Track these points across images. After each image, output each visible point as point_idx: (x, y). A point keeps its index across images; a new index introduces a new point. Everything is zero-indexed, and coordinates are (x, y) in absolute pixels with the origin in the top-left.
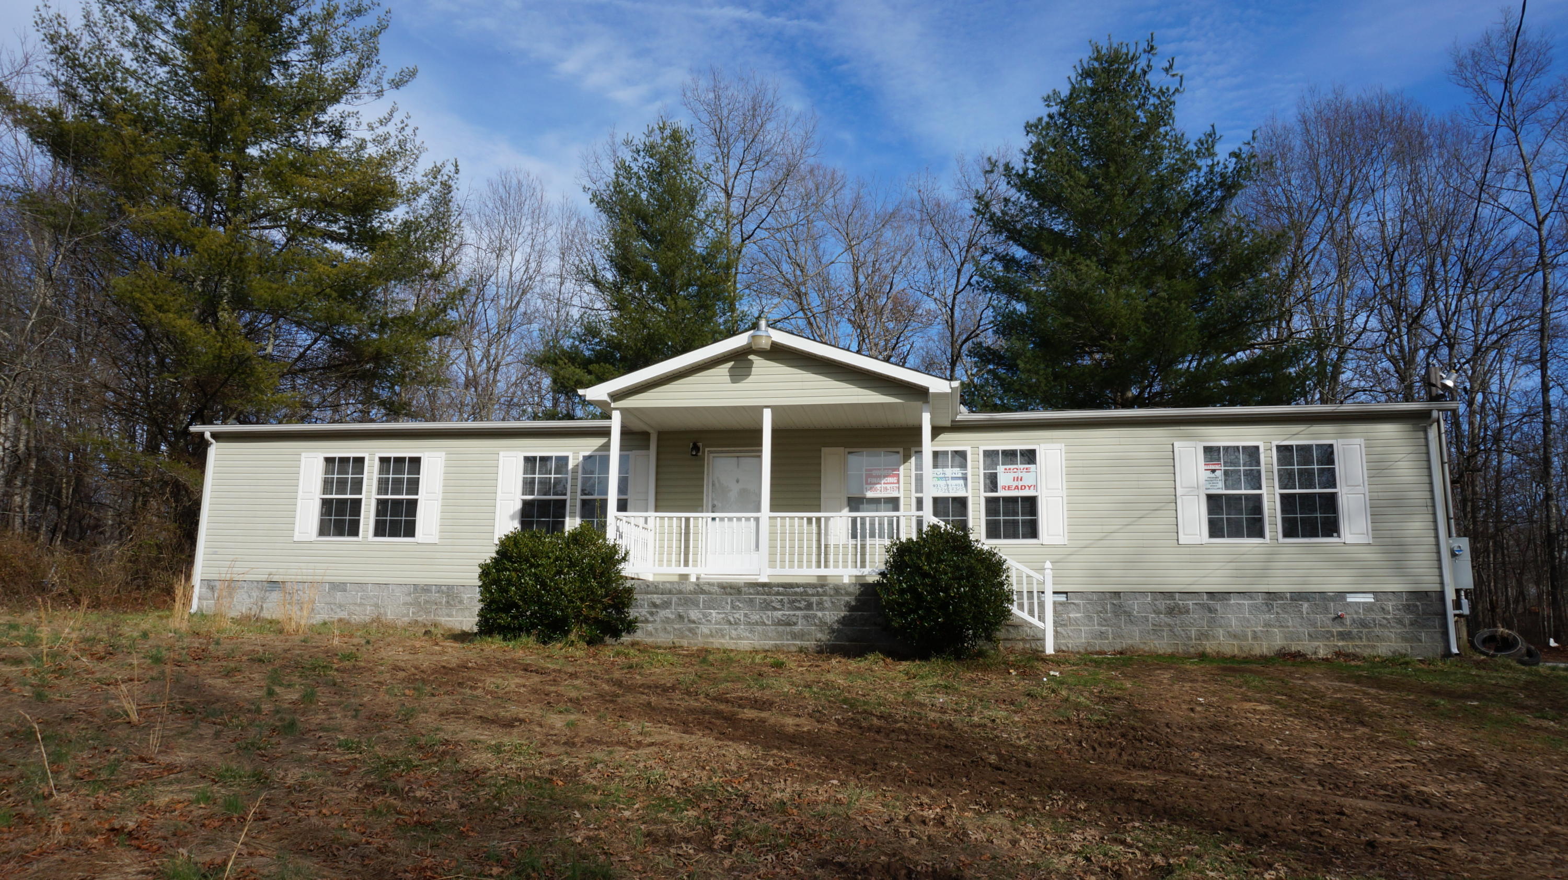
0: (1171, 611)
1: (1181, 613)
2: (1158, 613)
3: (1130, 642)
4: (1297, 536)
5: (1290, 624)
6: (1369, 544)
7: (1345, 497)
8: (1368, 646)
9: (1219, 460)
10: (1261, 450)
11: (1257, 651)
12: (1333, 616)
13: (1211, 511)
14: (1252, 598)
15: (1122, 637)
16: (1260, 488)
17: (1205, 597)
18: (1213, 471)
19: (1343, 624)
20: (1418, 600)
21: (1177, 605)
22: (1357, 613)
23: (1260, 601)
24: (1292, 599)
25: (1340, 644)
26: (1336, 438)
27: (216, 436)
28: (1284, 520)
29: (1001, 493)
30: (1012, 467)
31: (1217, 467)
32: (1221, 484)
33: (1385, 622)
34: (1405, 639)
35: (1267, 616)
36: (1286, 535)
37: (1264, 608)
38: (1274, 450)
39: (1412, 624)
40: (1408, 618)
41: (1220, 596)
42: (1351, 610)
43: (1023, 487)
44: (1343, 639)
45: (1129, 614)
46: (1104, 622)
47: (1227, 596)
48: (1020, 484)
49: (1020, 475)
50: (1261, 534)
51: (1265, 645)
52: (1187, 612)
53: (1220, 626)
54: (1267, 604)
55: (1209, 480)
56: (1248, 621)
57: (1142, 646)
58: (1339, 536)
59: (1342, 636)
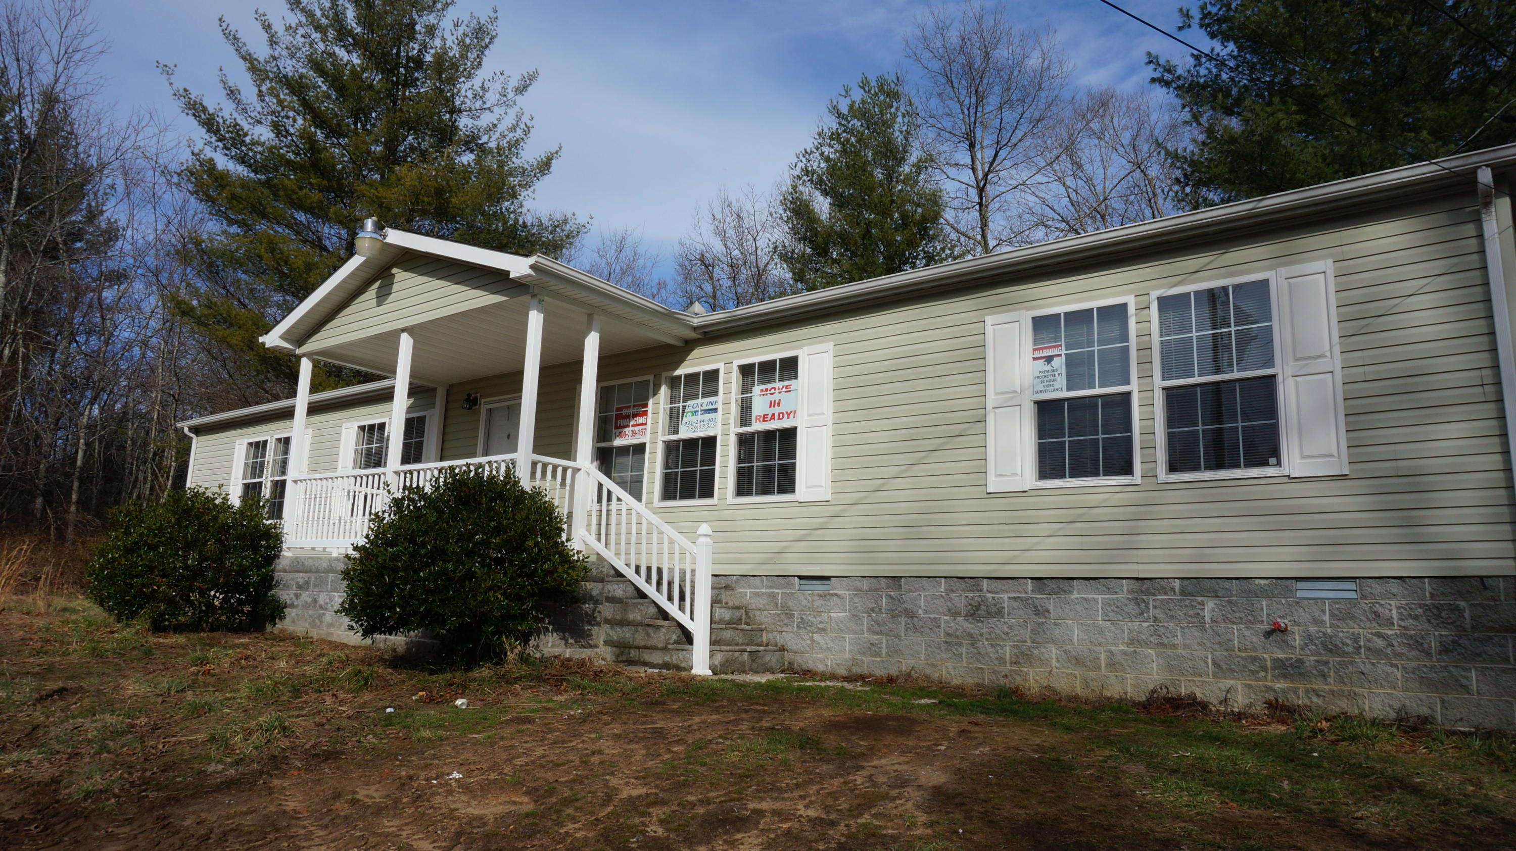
0: (975, 612)
1: (990, 615)
2: (955, 614)
3: (911, 662)
4: (1196, 468)
5: (1178, 640)
6: (1343, 477)
7: (1291, 382)
8: (1340, 694)
9: (1058, 338)
10: (1131, 310)
11: (1114, 690)
12: (1266, 627)
13: (1042, 431)
14: (1109, 590)
15: (898, 652)
16: (1127, 382)
17: (1030, 584)
18: (1049, 359)
19: (1286, 645)
20: (1461, 595)
21: (984, 600)
22: (1316, 621)
23: (1124, 592)
24: (1183, 592)
25: (1279, 685)
26: (1273, 268)
27: (198, 430)
28: (1171, 439)
29: (757, 426)
30: (769, 386)
31: (1055, 352)
32: (1061, 381)
33: (1380, 643)
34: (1428, 684)
35: (1135, 625)
36: (1173, 467)
37: (1132, 608)
38: (1154, 306)
39: (1445, 650)
40: (1435, 637)
41: (1052, 585)
42: (1303, 616)
43: (781, 416)
44: (1285, 676)
45: (911, 614)
46: (877, 628)
47: (1065, 585)
48: (776, 410)
49: (776, 397)
50: (1127, 469)
51: (1130, 679)
52: (1000, 613)
53: (1053, 641)
54: (1136, 601)
55: (1040, 377)
56: (1101, 632)
57: (928, 671)
58: (1279, 464)
59: (1285, 669)
